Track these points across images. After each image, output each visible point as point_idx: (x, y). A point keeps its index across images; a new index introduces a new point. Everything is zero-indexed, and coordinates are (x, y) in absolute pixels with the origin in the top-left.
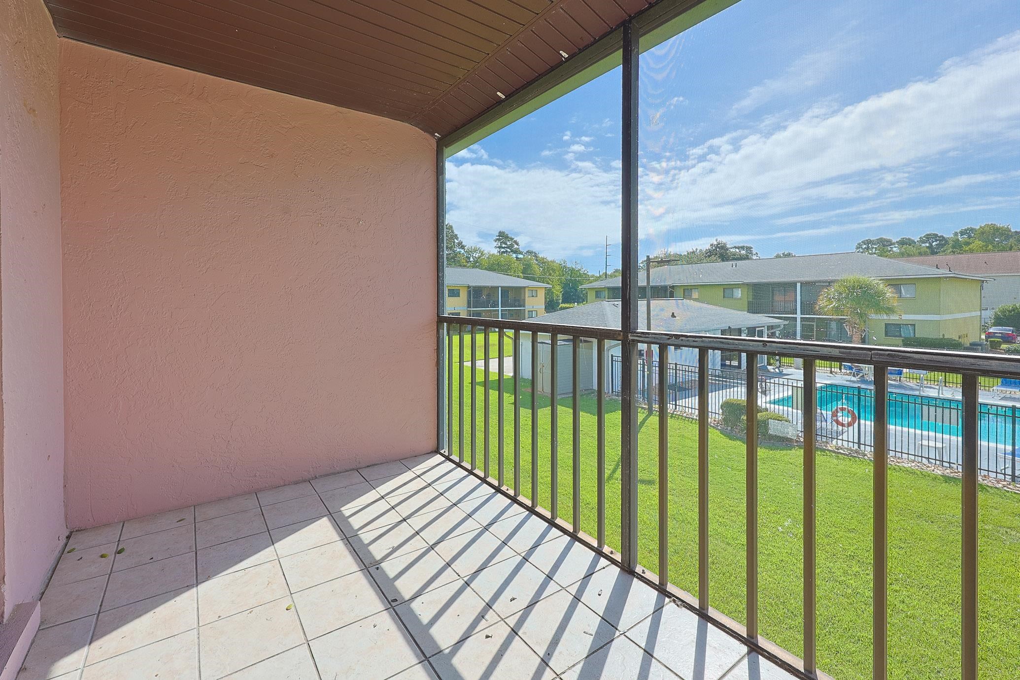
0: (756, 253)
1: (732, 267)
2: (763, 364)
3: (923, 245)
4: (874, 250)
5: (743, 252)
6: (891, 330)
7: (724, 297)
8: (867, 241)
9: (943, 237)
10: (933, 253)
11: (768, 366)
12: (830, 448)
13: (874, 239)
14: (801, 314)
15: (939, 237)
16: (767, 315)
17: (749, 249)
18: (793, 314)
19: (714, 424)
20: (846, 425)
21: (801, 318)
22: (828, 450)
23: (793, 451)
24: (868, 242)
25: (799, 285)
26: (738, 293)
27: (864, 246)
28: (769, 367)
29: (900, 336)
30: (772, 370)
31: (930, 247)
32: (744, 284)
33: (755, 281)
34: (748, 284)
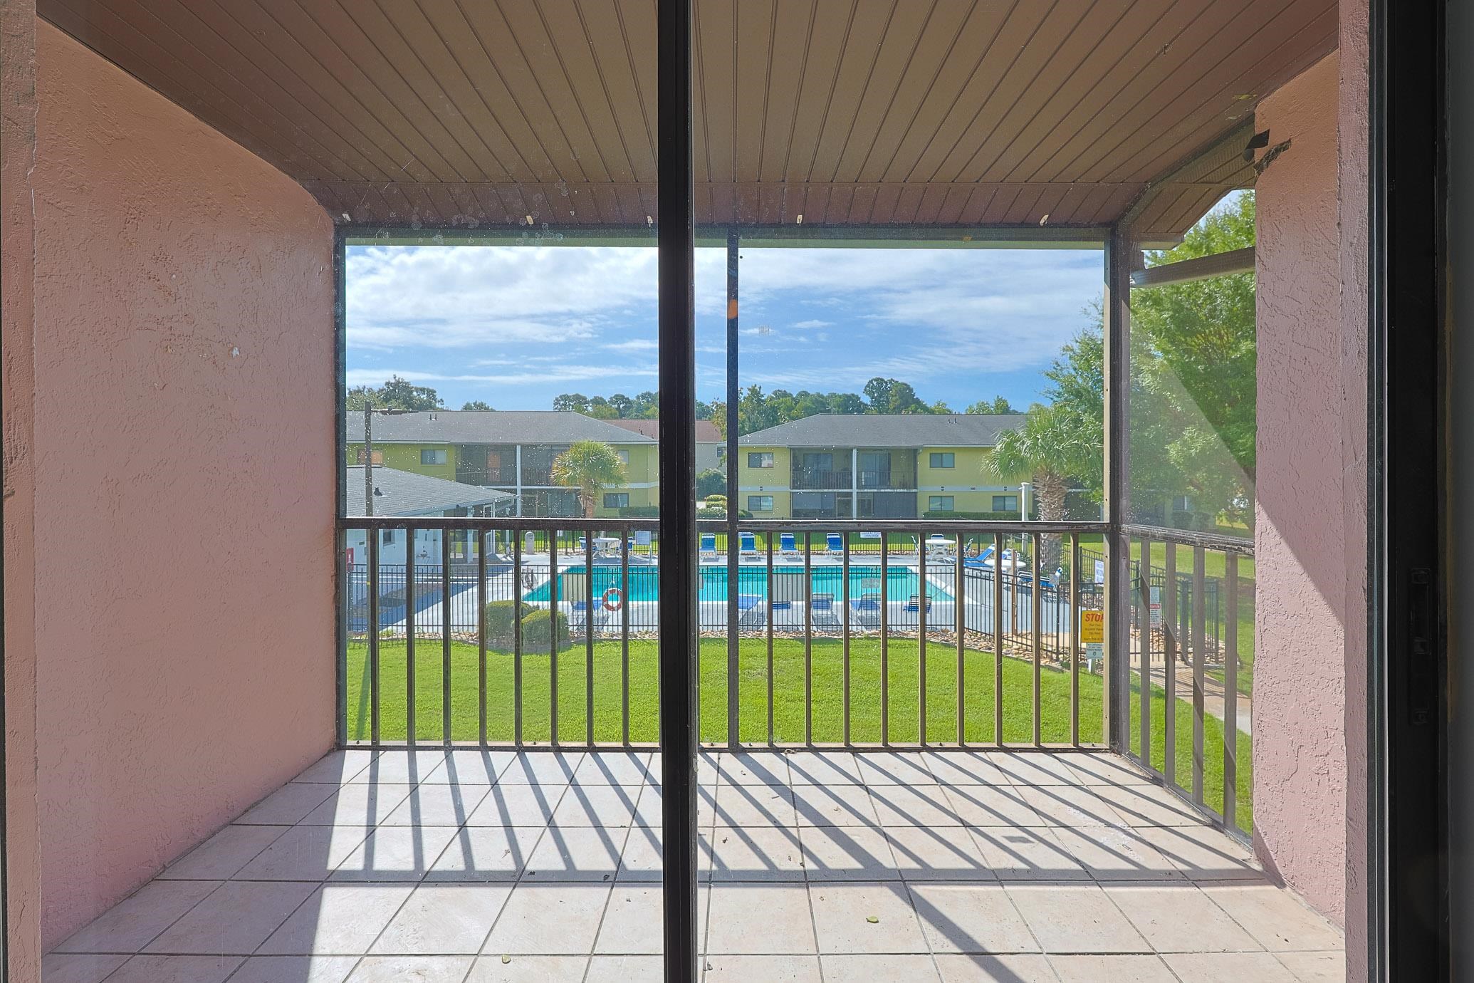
0: (442, 400)
1: (431, 419)
2: (491, 553)
3: (613, 406)
4: (571, 407)
5: (424, 397)
6: (611, 500)
7: (422, 463)
8: (565, 396)
9: (628, 399)
10: (622, 415)
11: (497, 555)
12: (605, 637)
13: (571, 395)
14: (522, 485)
15: (626, 399)
16: (492, 487)
17: (431, 393)
18: (510, 484)
19: (472, 640)
20: (616, 609)
21: (522, 489)
22: (605, 640)
23: (573, 650)
24: (565, 398)
25: (519, 448)
26: (441, 457)
27: (562, 402)
28: (499, 556)
29: (616, 507)
30: (504, 559)
31: (618, 408)
32: (450, 445)
33: (465, 441)
34: (457, 446)
